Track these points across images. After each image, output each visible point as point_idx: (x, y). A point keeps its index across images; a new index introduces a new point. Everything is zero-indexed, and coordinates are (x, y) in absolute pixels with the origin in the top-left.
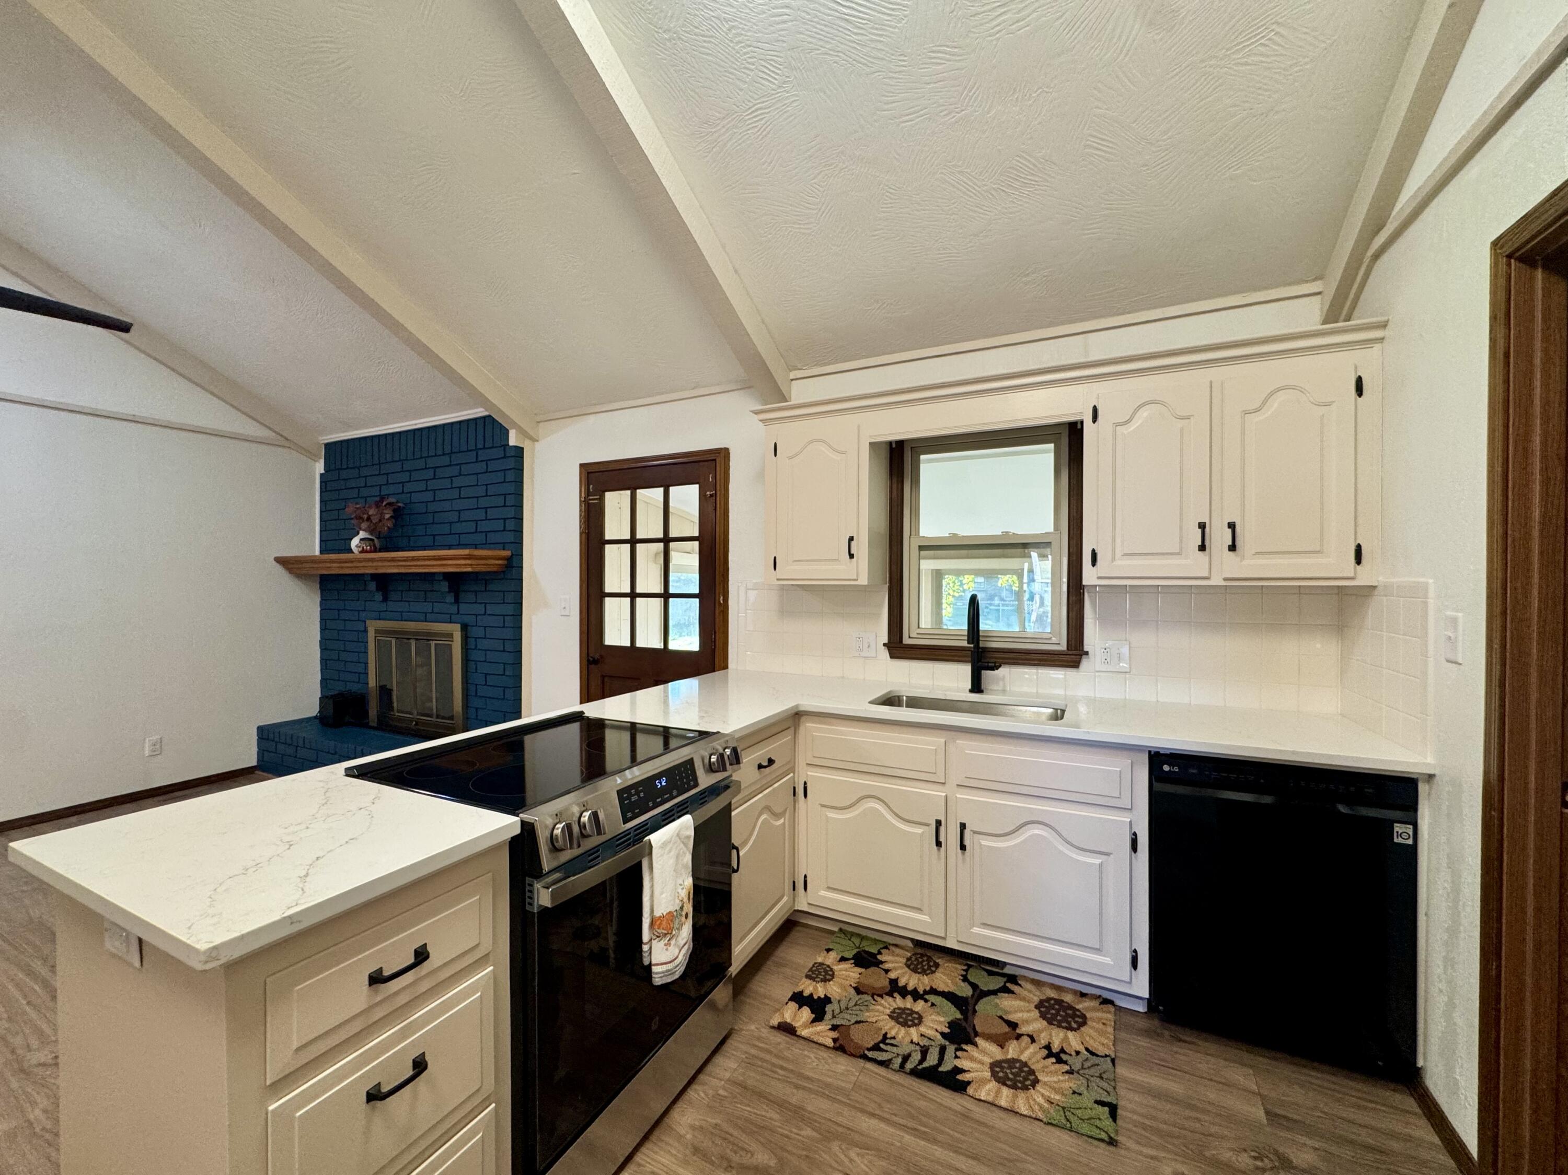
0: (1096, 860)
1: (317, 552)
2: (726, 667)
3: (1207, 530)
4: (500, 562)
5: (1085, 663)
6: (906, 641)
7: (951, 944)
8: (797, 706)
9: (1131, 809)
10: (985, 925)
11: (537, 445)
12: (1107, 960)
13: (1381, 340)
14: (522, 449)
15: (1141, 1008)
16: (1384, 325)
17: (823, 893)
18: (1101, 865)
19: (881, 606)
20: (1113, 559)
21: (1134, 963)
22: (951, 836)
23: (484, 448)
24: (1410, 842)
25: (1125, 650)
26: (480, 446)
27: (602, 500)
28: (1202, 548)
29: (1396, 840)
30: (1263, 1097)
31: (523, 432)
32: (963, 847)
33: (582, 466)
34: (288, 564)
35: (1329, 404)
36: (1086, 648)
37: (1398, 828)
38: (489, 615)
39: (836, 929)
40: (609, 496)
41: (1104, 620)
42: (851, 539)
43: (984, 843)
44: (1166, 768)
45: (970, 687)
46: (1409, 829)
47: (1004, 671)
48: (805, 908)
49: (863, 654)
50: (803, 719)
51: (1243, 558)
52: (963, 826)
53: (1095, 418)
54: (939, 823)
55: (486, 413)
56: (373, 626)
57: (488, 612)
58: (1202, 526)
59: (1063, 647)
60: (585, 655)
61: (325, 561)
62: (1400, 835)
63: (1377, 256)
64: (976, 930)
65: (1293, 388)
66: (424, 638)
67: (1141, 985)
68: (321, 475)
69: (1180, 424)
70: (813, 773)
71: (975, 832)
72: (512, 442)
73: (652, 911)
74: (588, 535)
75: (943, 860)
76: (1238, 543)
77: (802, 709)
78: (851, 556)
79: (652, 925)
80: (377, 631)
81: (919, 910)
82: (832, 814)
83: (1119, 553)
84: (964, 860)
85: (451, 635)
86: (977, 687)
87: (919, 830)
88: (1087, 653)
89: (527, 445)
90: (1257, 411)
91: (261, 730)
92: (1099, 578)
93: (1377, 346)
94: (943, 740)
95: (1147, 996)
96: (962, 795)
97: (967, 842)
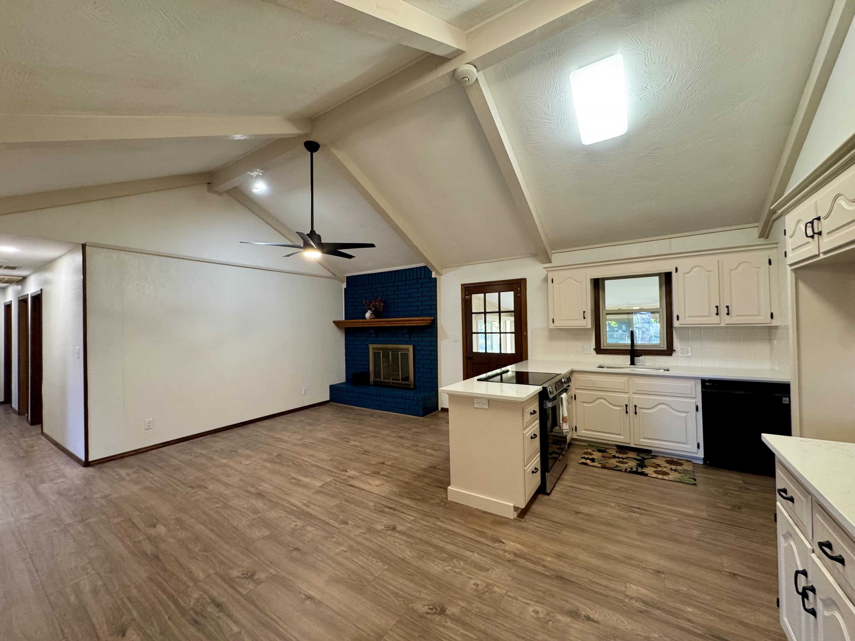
0: (684, 415)
1: (344, 319)
2: (527, 359)
3: (719, 308)
4: (429, 321)
5: (674, 354)
6: (602, 347)
7: (632, 445)
8: (572, 369)
9: (695, 398)
10: (645, 438)
11: (442, 277)
12: (689, 446)
13: (777, 248)
14: (436, 278)
15: (701, 462)
16: (777, 243)
17: (583, 431)
18: (686, 416)
19: (592, 335)
20: (685, 318)
21: (698, 447)
22: (631, 410)
23: (421, 278)
24: (788, 403)
25: (689, 349)
26: (419, 277)
27: (471, 297)
28: (717, 314)
29: (783, 402)
30: (742, 480)
31: (438, 273)
32: (636, 413)
33: (462, 285)
34: (337, 323)
35: (760, 268)
36: (674, 349)
37: (784, 399)
38: (425, 341)
39: (587, 445)
40: (473, 295)
41: (680, 339)
42: (584, 312)
43: (643, 411)
44: (707, 384)
45: (630, 363)
46: (788, 399)
47: (642, 358)
48: (576, 437)
49: (585, 353)
50: (574, 373)
51: (732, 317)
52: (635, 406)
53: (676, 270)
54: (626, 406)
55: (425, 265)
56: (371, 347)
57: (424, 340)
58: (717, 307)
59: (665, 348)
60: (465, 356)
61: (347, 322)
62: (785, 401)
63: (775, 220)
64: (641, 440)
65: (748, 262)
66: (395, 351)
67: (701, 454)
68: (345, 289)
69: (708, 273)
70: (577, 391)
71: (640, 408)
72: (433, 276)
73: (563, 415)
74: (466, 311)
75: (628, 418)
76: (730, 312)
77: (574, 370)
78: (584, 318)
79: (562, 419)
80: (373, 349)
81: (620, 435)
82: (585, 405)
83: (687, 316)
84: (636, 417)
85: (408, 349)
86: (633, 363)
87: (619, 408)
88: (675, 350)
89: (438, 277)
90: (734, 270)
91: (331, 387)
92: (680, 324)
93: (776, 249)
94: (627, 378)
95: (703, 457)
96: (635, 396)
97: (637, 411)
